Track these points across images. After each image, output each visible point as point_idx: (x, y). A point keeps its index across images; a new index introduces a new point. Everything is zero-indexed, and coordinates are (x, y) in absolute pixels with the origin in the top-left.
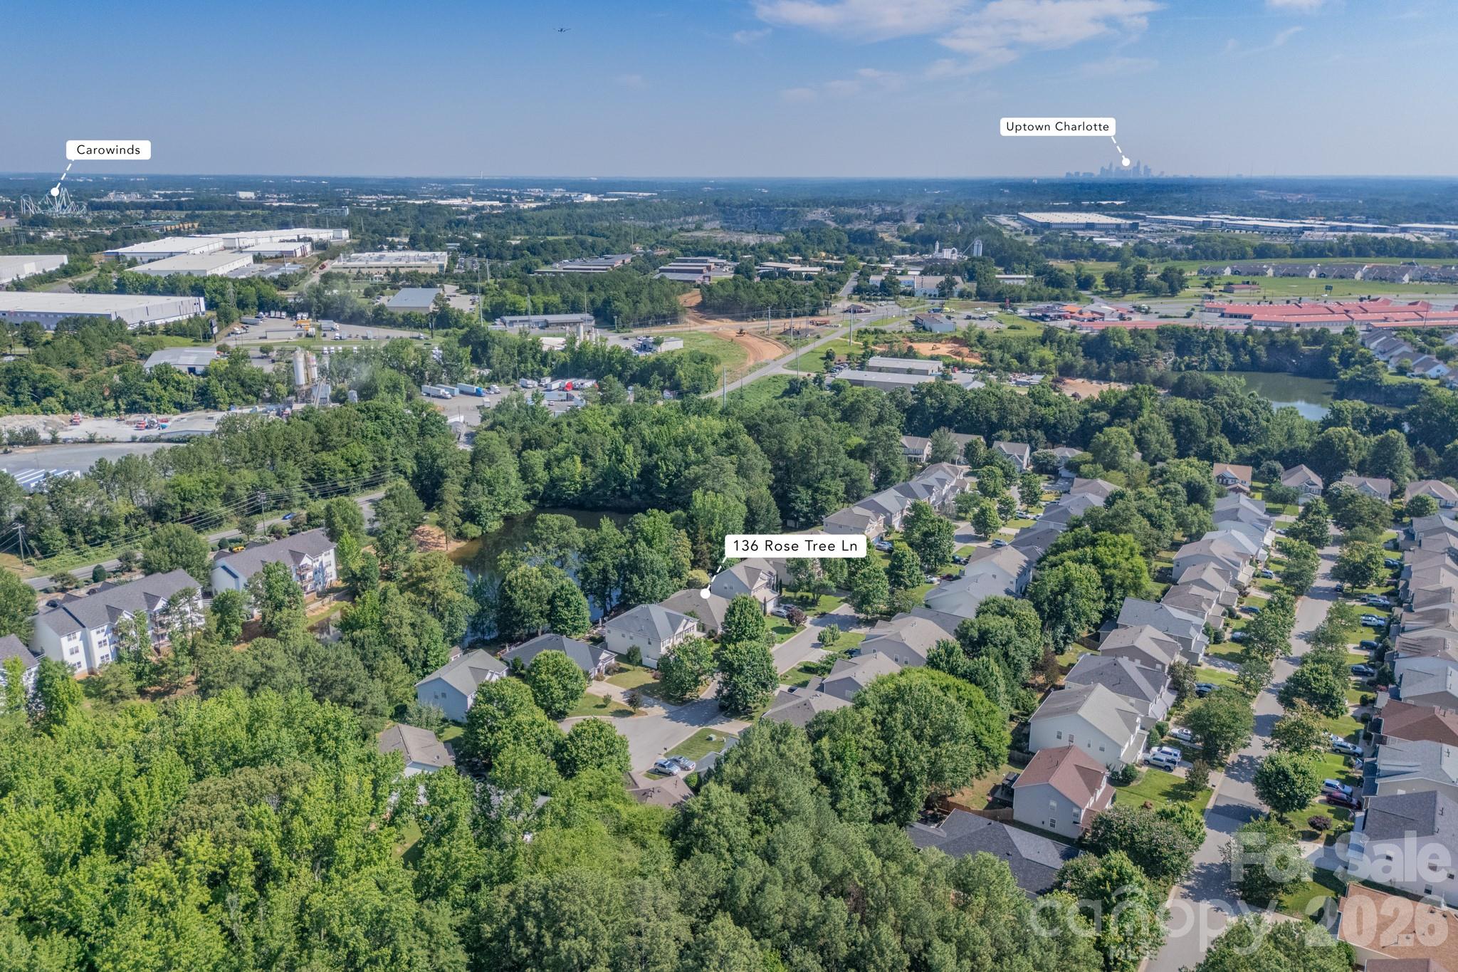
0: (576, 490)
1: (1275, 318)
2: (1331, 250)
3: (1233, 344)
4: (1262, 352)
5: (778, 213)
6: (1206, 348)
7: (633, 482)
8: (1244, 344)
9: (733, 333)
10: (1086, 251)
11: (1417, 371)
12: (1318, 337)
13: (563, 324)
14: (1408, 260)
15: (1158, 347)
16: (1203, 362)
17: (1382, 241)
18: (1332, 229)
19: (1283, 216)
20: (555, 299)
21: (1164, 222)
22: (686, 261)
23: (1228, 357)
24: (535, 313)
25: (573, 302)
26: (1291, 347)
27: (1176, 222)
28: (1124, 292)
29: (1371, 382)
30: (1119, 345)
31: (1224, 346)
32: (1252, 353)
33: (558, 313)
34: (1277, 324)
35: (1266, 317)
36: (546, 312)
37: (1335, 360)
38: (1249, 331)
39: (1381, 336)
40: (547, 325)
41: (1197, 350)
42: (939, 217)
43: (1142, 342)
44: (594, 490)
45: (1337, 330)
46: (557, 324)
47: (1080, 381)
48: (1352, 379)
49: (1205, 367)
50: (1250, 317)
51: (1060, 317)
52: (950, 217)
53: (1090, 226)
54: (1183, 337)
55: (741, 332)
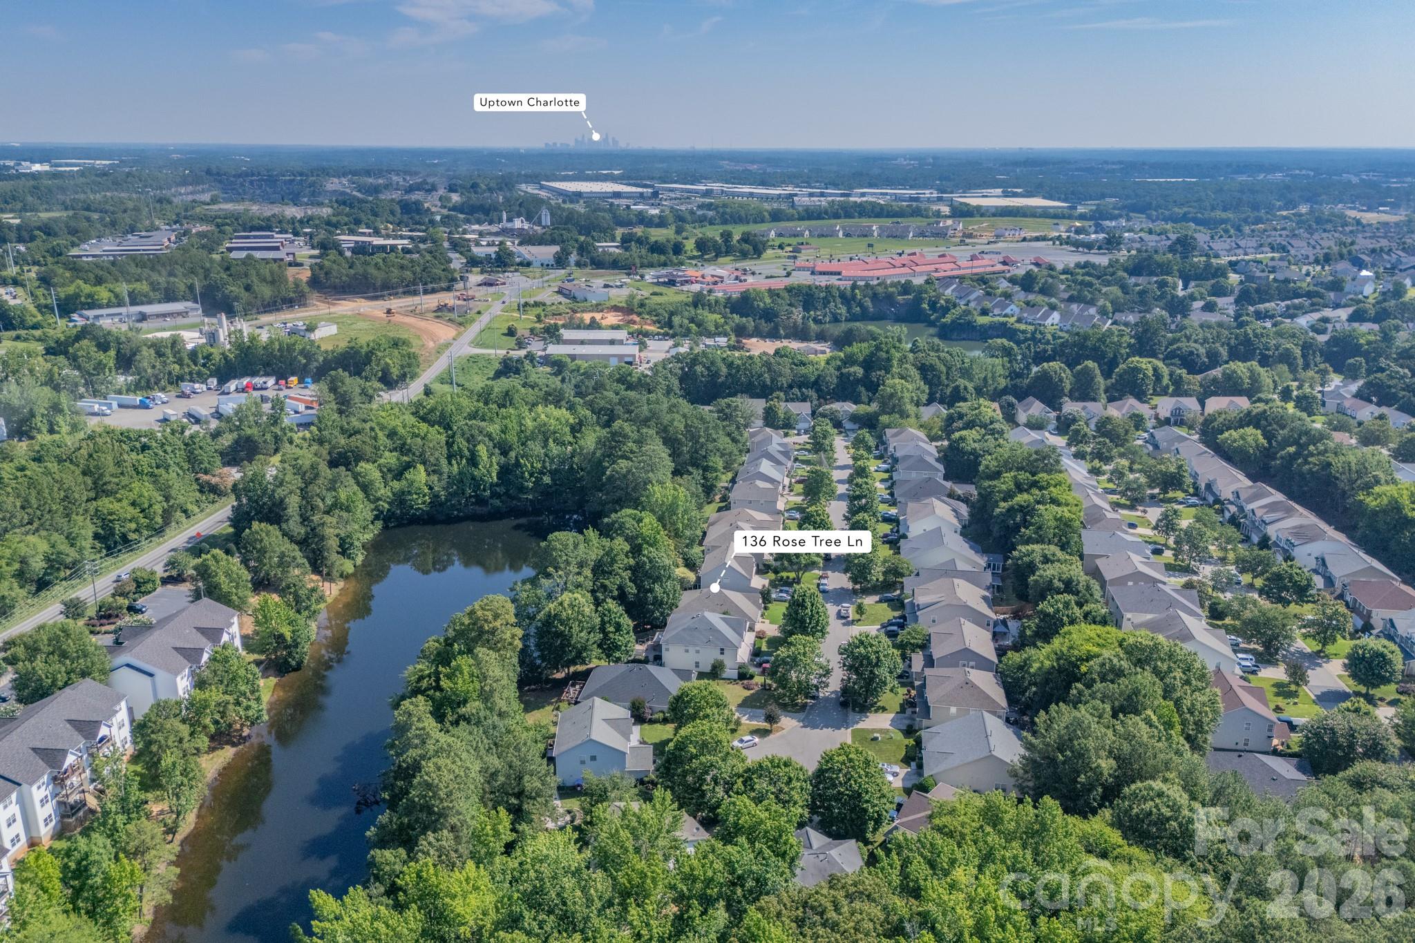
0: (424, 503)
1: (860, 273)
2: (826, 212)
3: (847, 299)
4: (868, 303)
5: (285, 182)
6: (826, 302)
7: (492, 485)
8: (854, 297)
9: (381, 314)
10: (634, 219)
11: (997, 311)
12: (906, 288)
13: (164, 315)
14: (895, 220)
15: (791, 305)
16: (825, 316)
17: (861, 203)
18: (811, 195)
19: (763, 184)
20: (143, 287)
21: (672, 190)
22: (248, 237)
23: (843, 310)
24: (120, 304)
25: (166, 289)
26: (889, 298)
27: (683, 190)
28: (717, 256)
29: (969, 323)
30: (762, 305)
31: (838, 300)
32: (860, 305)
33: (150, 302)
34: (862, 279)
35: (852, 273)
36: (134, 303)
37: (925, 306)
38: (854, 287)
39: (952, 284)
40: (143, 317)
41: (819, 305)
42: (472, 187)
43: (780, 301)
44: (447, 500)
45: (918, 281)
46: (158, 316)
47: (754, 340)
48: (953, 322)
49: (828, 319)
50: (839, 274)
51: (687, 282)
52: (484, 187)
53: (617, 195)
54: (807, 294)
55: (389, 312)
